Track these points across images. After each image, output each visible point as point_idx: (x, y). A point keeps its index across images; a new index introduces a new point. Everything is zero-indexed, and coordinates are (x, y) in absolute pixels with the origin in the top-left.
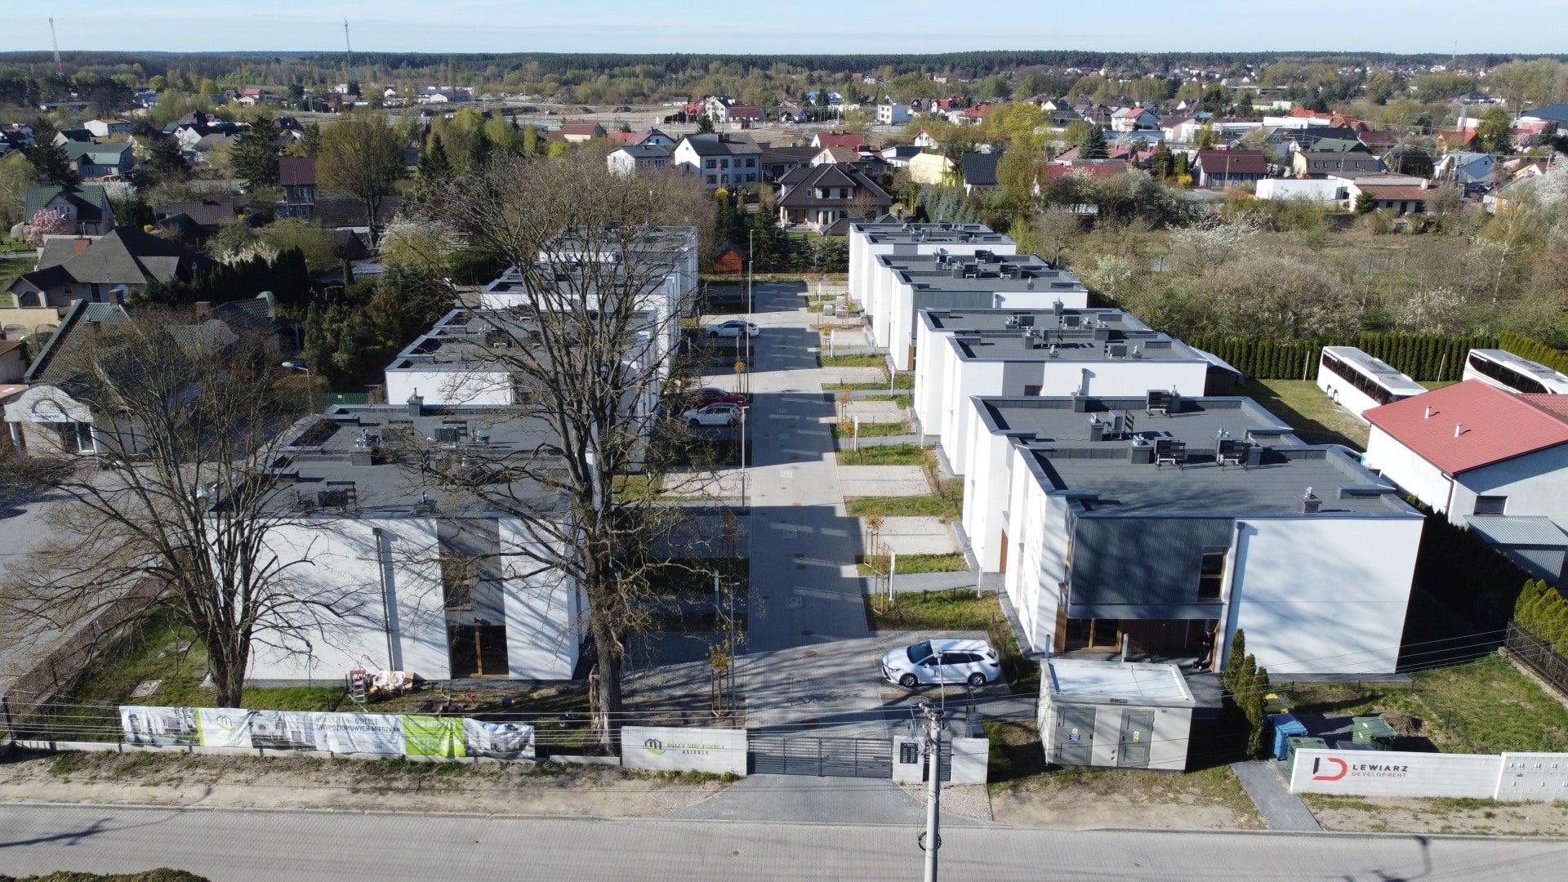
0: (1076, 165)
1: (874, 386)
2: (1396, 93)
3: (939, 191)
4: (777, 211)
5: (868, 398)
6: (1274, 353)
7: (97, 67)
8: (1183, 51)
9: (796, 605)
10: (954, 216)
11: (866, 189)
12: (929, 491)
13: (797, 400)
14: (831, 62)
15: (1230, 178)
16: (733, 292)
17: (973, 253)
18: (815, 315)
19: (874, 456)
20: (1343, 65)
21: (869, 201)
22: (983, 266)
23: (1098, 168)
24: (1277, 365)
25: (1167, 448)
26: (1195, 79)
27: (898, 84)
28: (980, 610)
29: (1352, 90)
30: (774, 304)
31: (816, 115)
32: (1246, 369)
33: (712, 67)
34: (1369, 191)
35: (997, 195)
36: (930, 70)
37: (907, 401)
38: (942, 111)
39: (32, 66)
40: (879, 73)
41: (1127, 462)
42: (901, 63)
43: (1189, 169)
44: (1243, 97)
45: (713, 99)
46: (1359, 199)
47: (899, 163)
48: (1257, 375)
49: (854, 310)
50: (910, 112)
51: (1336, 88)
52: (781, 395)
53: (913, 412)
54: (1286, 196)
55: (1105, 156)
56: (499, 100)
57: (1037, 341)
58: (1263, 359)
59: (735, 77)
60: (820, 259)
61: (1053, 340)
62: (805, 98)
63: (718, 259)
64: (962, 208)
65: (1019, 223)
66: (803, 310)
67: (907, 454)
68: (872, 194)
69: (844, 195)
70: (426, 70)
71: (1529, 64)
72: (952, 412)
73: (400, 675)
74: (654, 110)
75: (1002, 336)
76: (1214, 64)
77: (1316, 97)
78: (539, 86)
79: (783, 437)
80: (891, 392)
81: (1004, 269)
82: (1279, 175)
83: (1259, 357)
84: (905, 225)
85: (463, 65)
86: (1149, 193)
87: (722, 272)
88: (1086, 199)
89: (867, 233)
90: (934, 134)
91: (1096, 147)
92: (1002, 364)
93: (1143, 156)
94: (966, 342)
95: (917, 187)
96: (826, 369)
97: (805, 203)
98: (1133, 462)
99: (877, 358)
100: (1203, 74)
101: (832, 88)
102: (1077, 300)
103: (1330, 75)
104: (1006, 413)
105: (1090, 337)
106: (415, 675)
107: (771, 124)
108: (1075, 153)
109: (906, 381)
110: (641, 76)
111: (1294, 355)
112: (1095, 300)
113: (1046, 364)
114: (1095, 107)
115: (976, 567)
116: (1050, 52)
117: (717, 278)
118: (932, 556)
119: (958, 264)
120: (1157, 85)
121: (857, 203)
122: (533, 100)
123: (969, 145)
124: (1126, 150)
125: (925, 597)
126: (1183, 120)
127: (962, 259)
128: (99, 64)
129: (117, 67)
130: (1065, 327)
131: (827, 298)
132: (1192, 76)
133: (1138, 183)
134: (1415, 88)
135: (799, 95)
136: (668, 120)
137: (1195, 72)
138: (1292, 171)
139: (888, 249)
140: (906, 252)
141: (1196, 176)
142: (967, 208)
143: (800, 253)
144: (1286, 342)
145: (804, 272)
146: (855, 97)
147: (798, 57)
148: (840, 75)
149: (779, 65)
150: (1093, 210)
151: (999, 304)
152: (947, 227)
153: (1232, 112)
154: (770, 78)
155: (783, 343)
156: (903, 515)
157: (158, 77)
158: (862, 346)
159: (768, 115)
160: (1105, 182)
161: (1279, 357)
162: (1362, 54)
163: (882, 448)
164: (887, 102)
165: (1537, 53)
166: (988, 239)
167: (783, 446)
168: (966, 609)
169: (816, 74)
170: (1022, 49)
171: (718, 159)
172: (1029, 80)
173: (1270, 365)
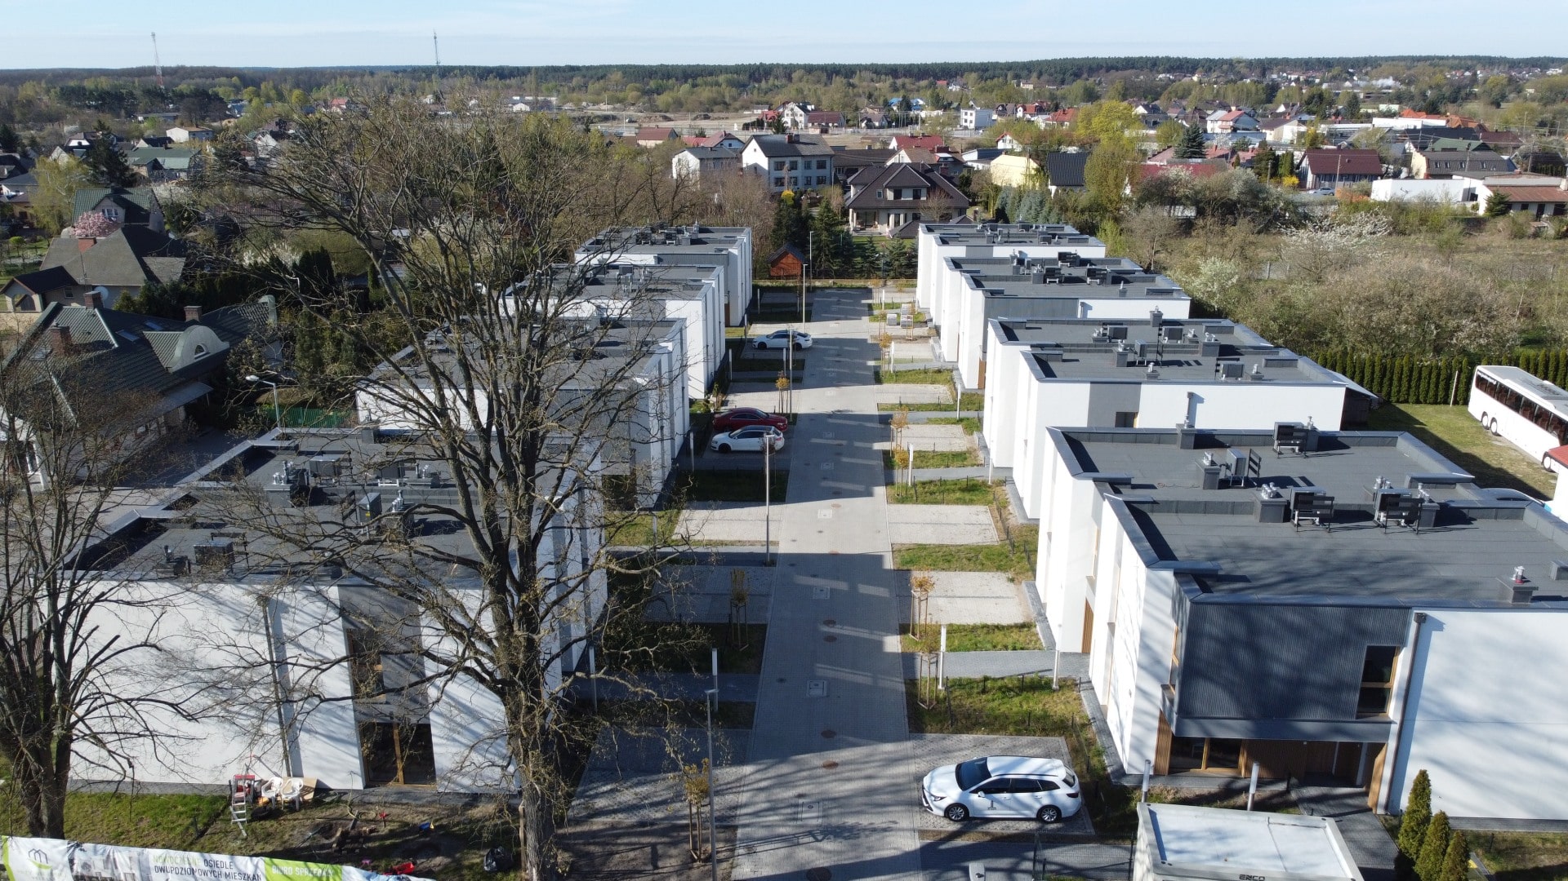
0: (1171, 163)
1: (938, 407)
2: (1512, 95)
3: (1021, 193)
4: (845, 213)
5: (930, 421)
6: (1414, 374)
7: (198, 80)
8: (1280, 56)
9: (817, 692)
10: (1036, 218)
11: (942, 190)
12: (996, 538)
13: (848, 422)
14: (916, 70)
15: (1341, 180)
16: (789, 298)
17: (1056, 256)
18: (876, 324)
19: (932, 493)
20: (1452, 68)
21: (945, 202)
22: (1067, 270)
23: (1196, 167)
24: (1418, 387)
25: (1307, 503)
26: (1293, 84)
27: (983, 90)
28: (1057, 706)
29: (1463, 93)
30: (833, 313)
31: (897, 120)
32: (1380, 391)
33: (795, 76)
34: (1502, 192)
35: (1084, 197)
36: (1017, 77)
37: (974, 425)
38: (1028, 116)
39: (136, 80)
40: (964, 81)
41: (1253, 519)
42: (987, 70)
43: (1295, 169)
44: (1347, 99)
45: (791, 105)
46: (1489, 200)
47: (979, 166)
48: (1393, 399)
49: (920, 319)
50: (995, 117)
51: (1446, 91)
52: (830, 416)
53: (981, 439)
54: (1407, 197)
55: (1202, 155)
56: (581, 109)
57: (1131, 358)
58: (1400, 379)
59: (818, 86)
60: (887, 264)
61: (1151, 356)
62: (887, 104)
63: (775, 263)
64: (1046, 209)
65: (1108, 225)
66: (866, 319)
67: (972, 491)
68: (948, 195)
69: (917, 196)
70: (513, 81)
72: (1026, 441)
73: (297, 783)
74: (733, 118)
75: (1088, 351)
76: (1313, 69)
77: (1424, 100)
78: (621, 95)
79: (825, 467)
80: (957, 415)
81: (1092, 274)
82: (1396, 176)
83: (1395, 378)
84: (980, 226)
85: (550, 76)
86: (1254, 194)
87: (779, 278)
88: (1183, 200)
89: (937, 234)
90: (1018, 136)
91: (1192, 147)
92: (1088, 386)
93: (1245, 156)
94: (1044, 358)
95: (997, 189)
96: (885, 386)
97: (874, 205)
98: (1262, 520)
99: (944, 374)
100: (1302, 79)
101: (916, 94)
102: (1178, 309)
103: (1439, 78)
104: (1092, 449)
105: (1196, 352)
106: (318, 782)
107: (850, 130)
108: (1169, 154)
109: (974, 401)
110: (724, 86)
111: (1438, 375)
112: (1199, 310)
113: (1144, 387)
114: (1189, 110)
115: (1052, 644)
116: (1141, 58)
117: (774, 284)
118: (998, 628)
119: (1039, 267)
120: (1253, 89)
121: (930, 204)
122: (614, 109)
123: (1055, 147)
124: (1226, 150)
125: (984, 685)
126: (1285, 122)
127: (1043, 262)
128: (200, 77)
129: (217, 80)
130: (1166, 341)
131: (892, 306)
132: (1290, 81)
133: (1241, 183)
134: (1531, 91)
135: (881, 101)
136: (746, 127)
137: (1293, 77)
138: (1410, 171)
139: (959, 251)
140: (980, 254)
141: (1302, 177)
142: (1051, 210)
143: (865, 258)
144: (1429, 360)
145: (868, 278)
146: (938, 103)
147: (883, 66)
148: (923, 83)
149: (863, 73)
150: (1190, 213)
151: (1084, 313)
152: (1027, 227)
153: (1337, 114)
154: (853, 86)
155: (838, 355)
156: (962, 569)
157: (251, 88)
158: (927, 360)
159: (848, 121)
160: (1205, 181)
161: (1420, 378)
162: (1471, 58)
163: (943, 482)
164: (971, 107)
166: (1074, 240)
167: (825, 479)
168: (1036, 704)
169: (899, 82)
170: (1112, 56)
171: (787, 161)
172: (1119, 85)
173: (1409, 387)
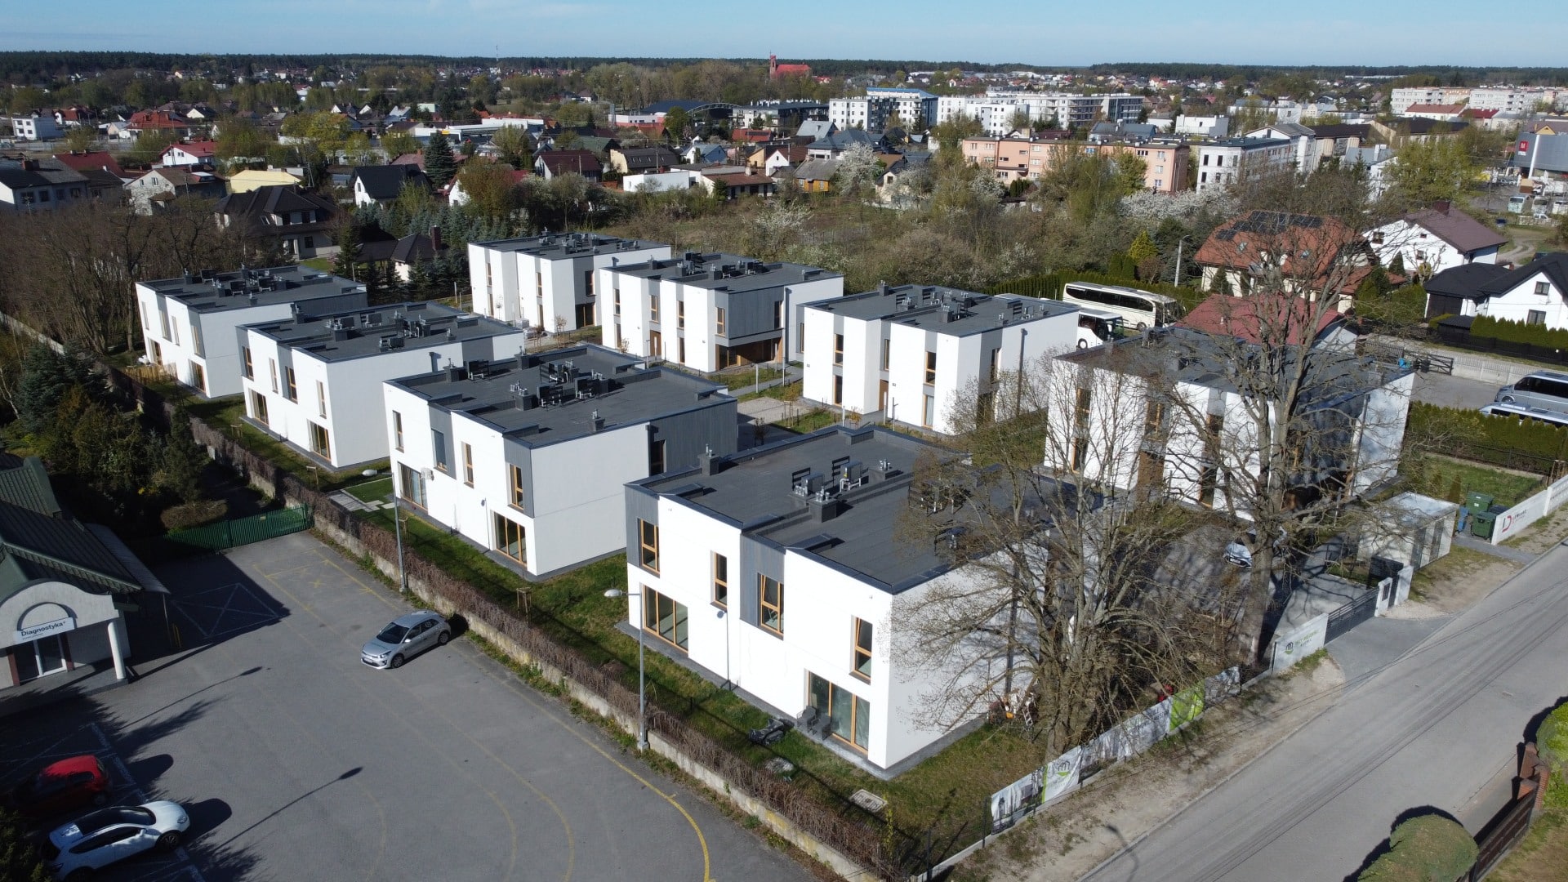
46: (716, 187)
71: (613, 67)
113: (1004, 330)
138: (611, 166)
151: (787, 296)
165: (618, 56)
